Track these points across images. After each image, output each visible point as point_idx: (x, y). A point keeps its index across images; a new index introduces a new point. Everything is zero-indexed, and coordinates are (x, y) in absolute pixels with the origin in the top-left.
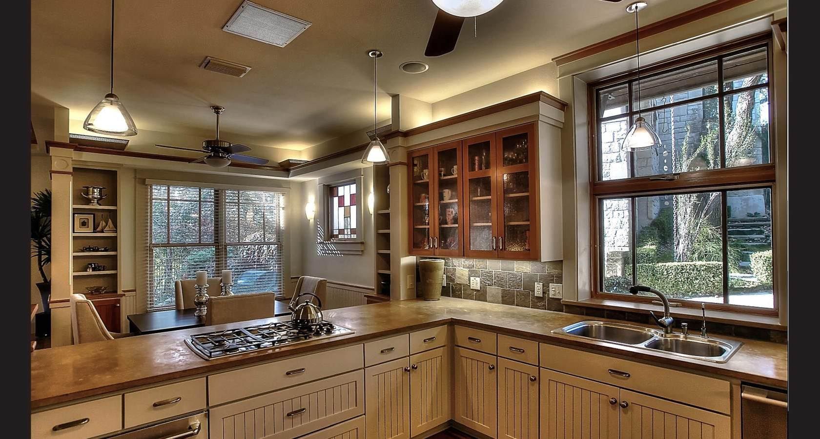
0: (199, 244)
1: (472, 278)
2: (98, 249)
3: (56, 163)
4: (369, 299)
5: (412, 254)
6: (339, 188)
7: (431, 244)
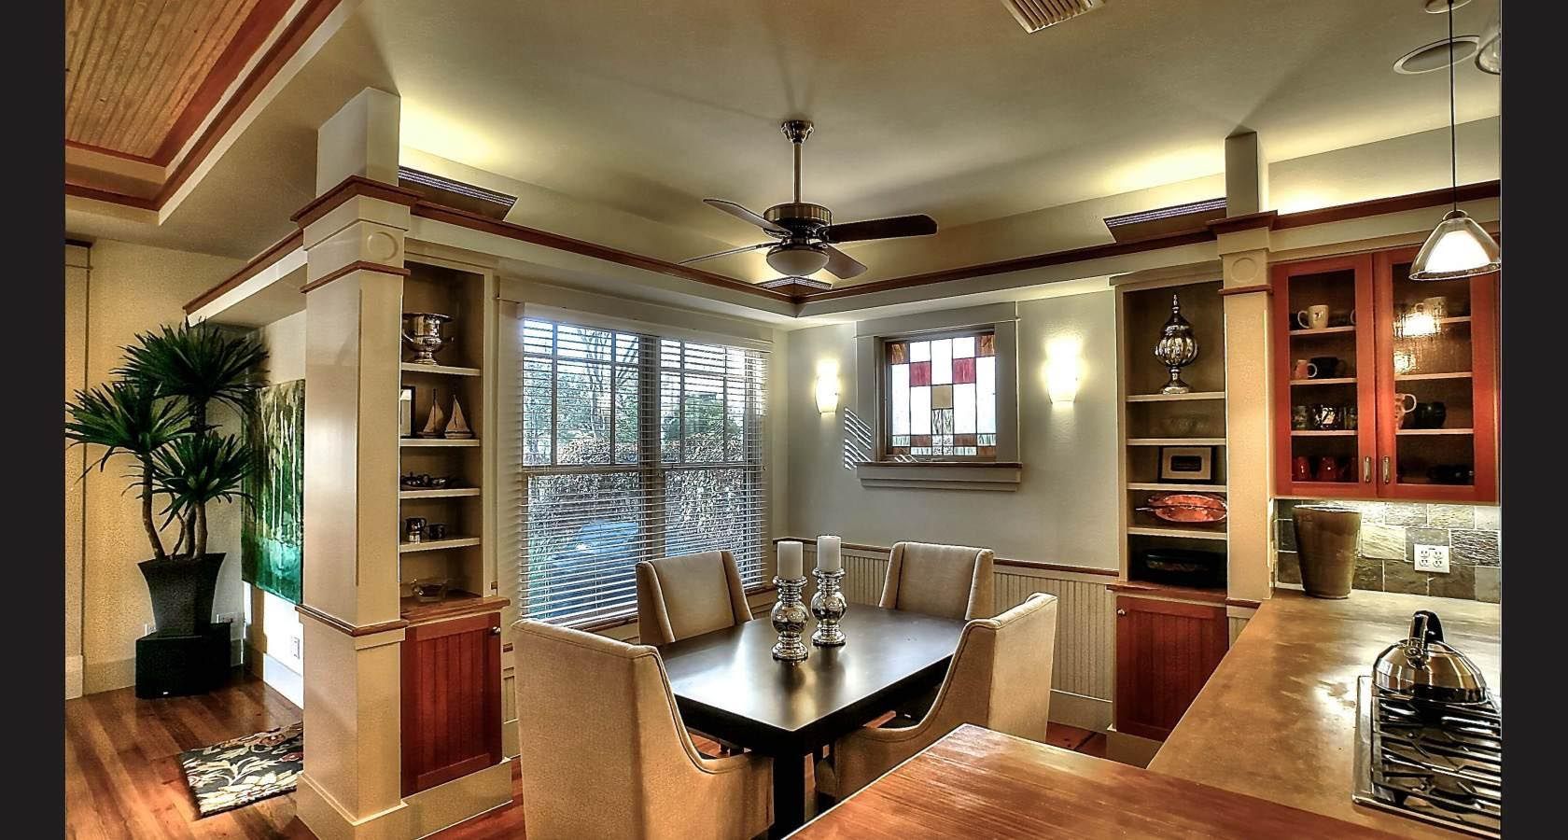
0: (612, 468)
1: (1418, 549)
2: (430, 480)
3: (370, 238)
4: (1121, 594)
5: (1291, 494)
6: (912, 345)
7: (1366, 472)
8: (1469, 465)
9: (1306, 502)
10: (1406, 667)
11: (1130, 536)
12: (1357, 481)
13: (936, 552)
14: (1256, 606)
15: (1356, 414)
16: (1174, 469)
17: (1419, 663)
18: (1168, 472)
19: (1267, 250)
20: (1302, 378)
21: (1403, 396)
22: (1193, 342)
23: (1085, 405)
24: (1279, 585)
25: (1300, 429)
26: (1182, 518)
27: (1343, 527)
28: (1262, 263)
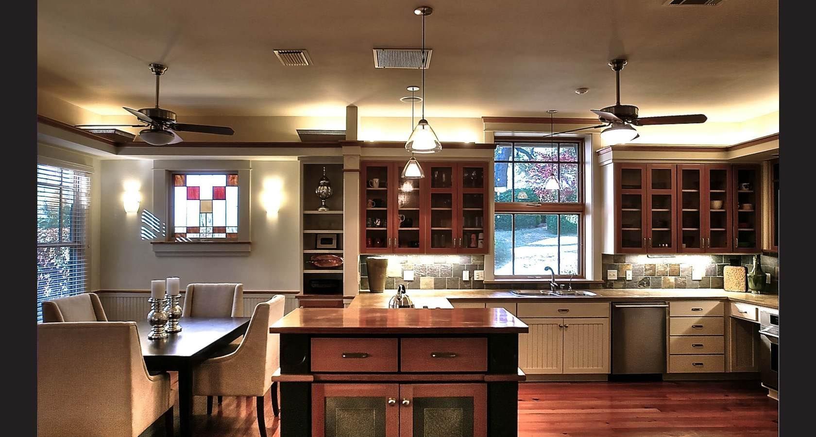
1: (405, 272)
4: (301, 300)
5: (365, 253)
6: (188, 176)
7: (390, 244)
8: (418, 242)
9: (371, 256)
10: (397, 301)
11: (304, 274)
12: (387, 247)
13: (212, 287)
14: (353, 298)
15: (387, 222)
16: (322, 244)
17: (399, 299)
18: (319, 245)
19: (360, 155)
20: (370, 207)
21: (401, 215)
22: (331, 188)
23: (284, 215)
24: (361, 290)
25: (369, 227)
26: (325, 266)
27: (382, 265)
28: (358, 160)
